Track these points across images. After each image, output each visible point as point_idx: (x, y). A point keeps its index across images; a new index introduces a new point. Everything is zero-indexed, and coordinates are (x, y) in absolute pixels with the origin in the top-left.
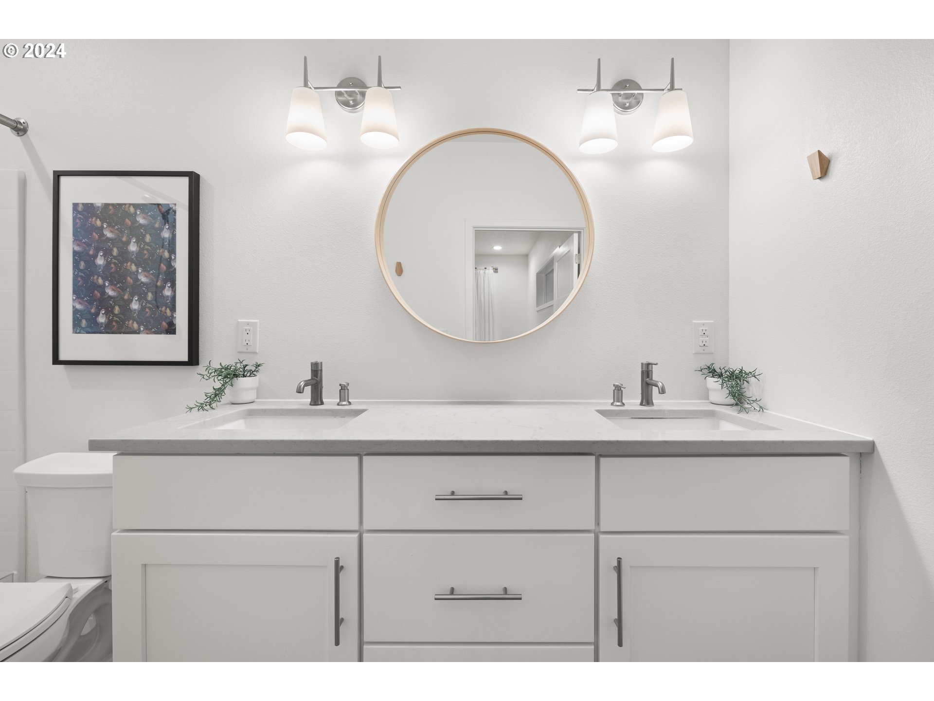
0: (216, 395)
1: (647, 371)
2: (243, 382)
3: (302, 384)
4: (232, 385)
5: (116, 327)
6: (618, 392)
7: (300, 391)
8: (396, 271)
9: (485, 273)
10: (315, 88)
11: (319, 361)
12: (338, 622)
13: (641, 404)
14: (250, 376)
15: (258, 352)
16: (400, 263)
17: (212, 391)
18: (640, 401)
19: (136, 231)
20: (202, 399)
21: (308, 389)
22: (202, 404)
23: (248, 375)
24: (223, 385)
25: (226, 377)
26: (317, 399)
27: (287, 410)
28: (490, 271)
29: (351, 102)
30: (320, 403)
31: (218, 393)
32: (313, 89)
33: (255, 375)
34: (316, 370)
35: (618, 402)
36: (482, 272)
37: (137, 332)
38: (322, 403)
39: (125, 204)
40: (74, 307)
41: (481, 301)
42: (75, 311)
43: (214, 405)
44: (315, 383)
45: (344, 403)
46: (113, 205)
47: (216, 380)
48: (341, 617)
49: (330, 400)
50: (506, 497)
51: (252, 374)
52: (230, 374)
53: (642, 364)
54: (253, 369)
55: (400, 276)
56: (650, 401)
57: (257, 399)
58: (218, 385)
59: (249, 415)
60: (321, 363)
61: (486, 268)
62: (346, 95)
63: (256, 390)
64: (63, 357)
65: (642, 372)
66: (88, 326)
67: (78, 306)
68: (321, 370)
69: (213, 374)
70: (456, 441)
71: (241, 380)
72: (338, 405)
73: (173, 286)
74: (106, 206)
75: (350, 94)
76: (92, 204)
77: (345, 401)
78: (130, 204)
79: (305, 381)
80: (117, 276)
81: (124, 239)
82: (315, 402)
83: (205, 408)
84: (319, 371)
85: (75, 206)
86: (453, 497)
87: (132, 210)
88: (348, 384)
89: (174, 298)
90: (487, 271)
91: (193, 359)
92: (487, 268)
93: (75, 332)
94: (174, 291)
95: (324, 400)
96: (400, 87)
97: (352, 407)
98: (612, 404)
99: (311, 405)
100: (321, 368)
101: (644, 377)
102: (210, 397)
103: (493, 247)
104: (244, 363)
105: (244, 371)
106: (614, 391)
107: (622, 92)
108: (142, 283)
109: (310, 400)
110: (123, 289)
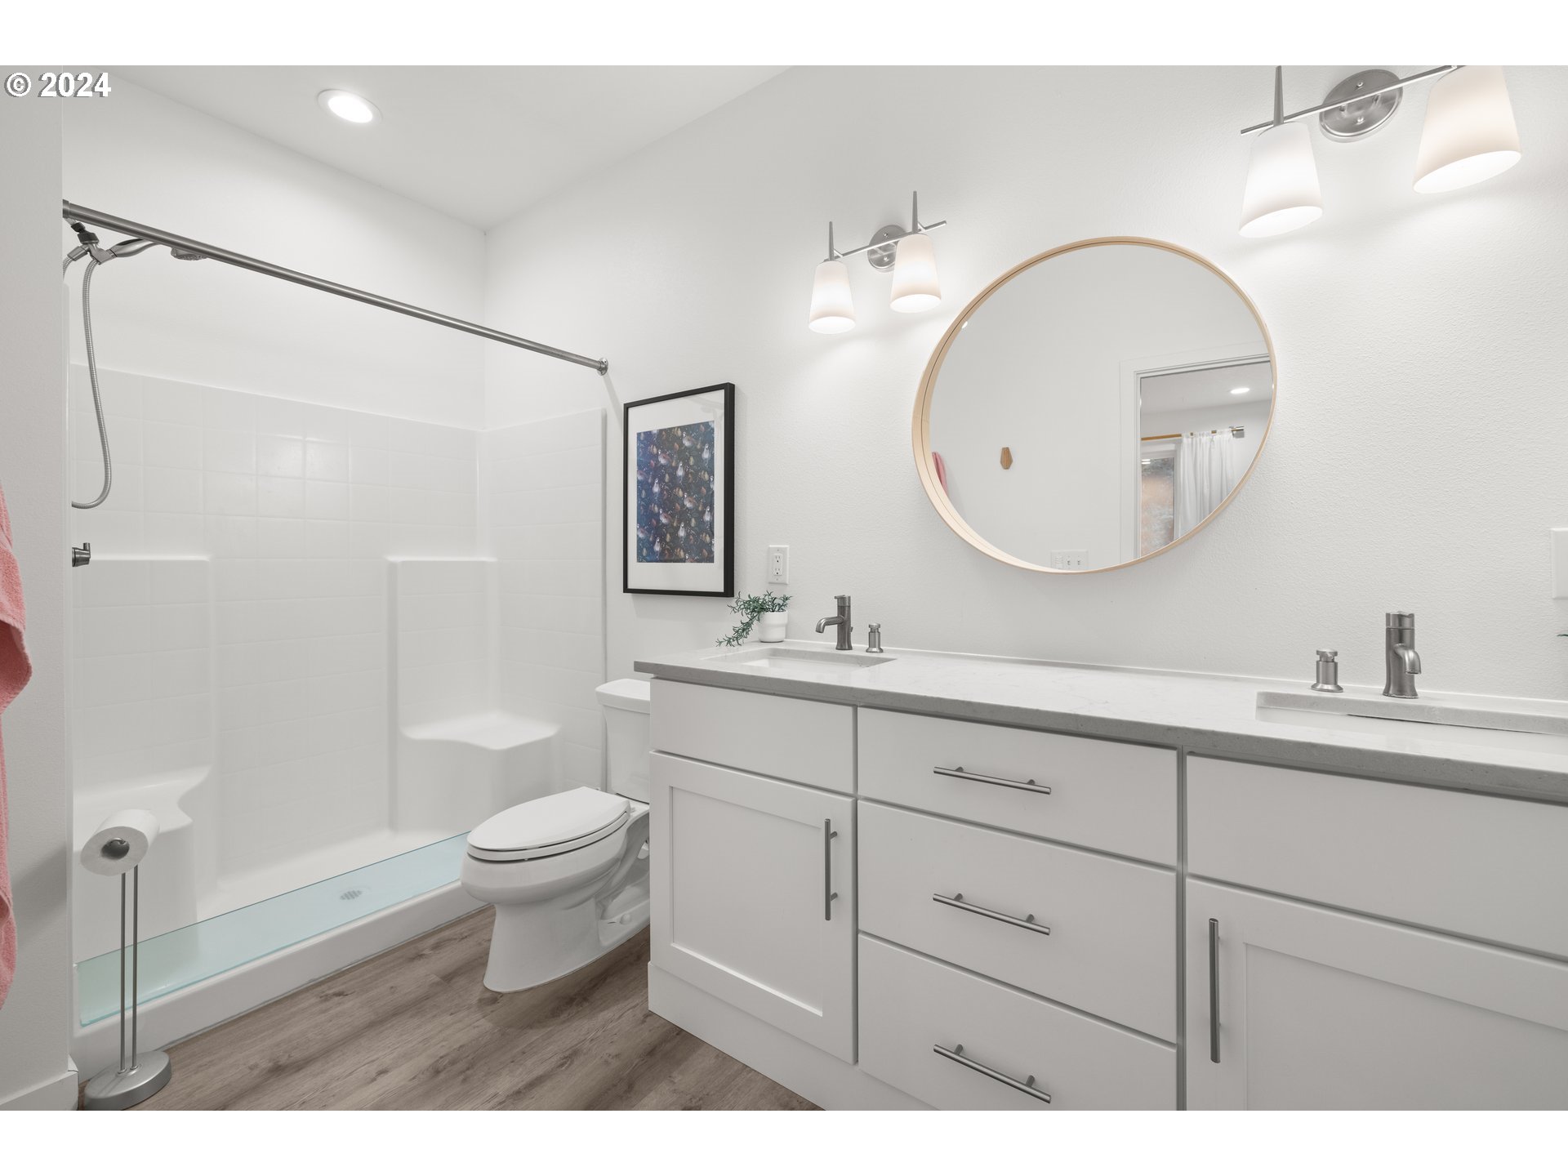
0: (744, 630)
1: (1399, 631)
2: (771, 618)
3: (823, 622)
4: (759, 620)
5: (668, 556)
6: (1328, 667)
7: (820, 630)
8: (1001, 462)
9: (1212, 440)
10: (844, 255)
11: (847, 595)
12: (829, 897)
13: (1386, 693)
14: (778, 611)
15: (787, 582)
16: (1008, 448)
17: (739, 625)
18: (1384, 688)
19: (683, 455)
20: (731, 634)
21: (833, 630)
22: (730, 639)
23: (777, 609)
24: (751, 620)
25: (753, 611)
26: (844, 642)
27: (810, 652)
28: (1225, 435)
29: (886, 259)
30: (847, 647)
31: (747, 627)
32: (841, 256)
33: (783, 610)
34: (843, 605)
35: (1327, 683)
36: (1205, 439)
37: (683, 561)
38: (850, 648)
39: (674, 428)
40: (638, 536)
41: (1202, 494)
42: (639, 540)
43: (740, 641)
44: (842, 622)
45: (875, 650)
46: (665, 430)
47: (744, 614)
48: (832, 892)
49: (859, 645)
50: (1031, 787)
51: (781, 608)
52: (758, 608)
53: (1388, 615)
54: (781, 602)
55: (1007, 468)
56: (1408, 689)
57: (786, 638)
58: (746, 619)
59: (774, 655)
60: (849, 597)
61: (1214, 432)
62: (880, 251)
63: (784, 628)
64: (630, 586)
65: (1388, 631)
66: (648, 555)
67: (641, 536)
68: (849, 607)
69: (742, 607)
70: (963, 702)
71: (769, 614)
72: (867, 651)
73: (712, 511)
74: (661, 431)
75: (884, 249)
76: (650, 432)
77: (875, 647)
78: (678, 427)
79: (827, 619)
80: (669, 503)
81: (674, 464)
82: (842, 646)
83: (733, 643)
84: (847, 609)
85: (639, 434)
86: (959, 773)
87: (679, 432)
88: (879, 626)
89: (712, 523)
90: (1217, 437)
91: (729, 590)
92: (1218, 431)
93: (639, 561)
94: (713, 516)
95: (853, 645)
96: (944, 222)
97: (882, 655)
98: (1314, 687)
99: (837, 649)
100: (849, 603)
101: (1393, 641)
102: (737, 632)
103: (1229, 391)
104: (773, 595)
105: (773, 605)
106: (1318, 663)
107: (1343, 104)
108: (687, 508)
109: (836, 644)
110: (672, 516)
